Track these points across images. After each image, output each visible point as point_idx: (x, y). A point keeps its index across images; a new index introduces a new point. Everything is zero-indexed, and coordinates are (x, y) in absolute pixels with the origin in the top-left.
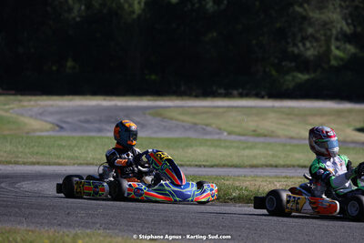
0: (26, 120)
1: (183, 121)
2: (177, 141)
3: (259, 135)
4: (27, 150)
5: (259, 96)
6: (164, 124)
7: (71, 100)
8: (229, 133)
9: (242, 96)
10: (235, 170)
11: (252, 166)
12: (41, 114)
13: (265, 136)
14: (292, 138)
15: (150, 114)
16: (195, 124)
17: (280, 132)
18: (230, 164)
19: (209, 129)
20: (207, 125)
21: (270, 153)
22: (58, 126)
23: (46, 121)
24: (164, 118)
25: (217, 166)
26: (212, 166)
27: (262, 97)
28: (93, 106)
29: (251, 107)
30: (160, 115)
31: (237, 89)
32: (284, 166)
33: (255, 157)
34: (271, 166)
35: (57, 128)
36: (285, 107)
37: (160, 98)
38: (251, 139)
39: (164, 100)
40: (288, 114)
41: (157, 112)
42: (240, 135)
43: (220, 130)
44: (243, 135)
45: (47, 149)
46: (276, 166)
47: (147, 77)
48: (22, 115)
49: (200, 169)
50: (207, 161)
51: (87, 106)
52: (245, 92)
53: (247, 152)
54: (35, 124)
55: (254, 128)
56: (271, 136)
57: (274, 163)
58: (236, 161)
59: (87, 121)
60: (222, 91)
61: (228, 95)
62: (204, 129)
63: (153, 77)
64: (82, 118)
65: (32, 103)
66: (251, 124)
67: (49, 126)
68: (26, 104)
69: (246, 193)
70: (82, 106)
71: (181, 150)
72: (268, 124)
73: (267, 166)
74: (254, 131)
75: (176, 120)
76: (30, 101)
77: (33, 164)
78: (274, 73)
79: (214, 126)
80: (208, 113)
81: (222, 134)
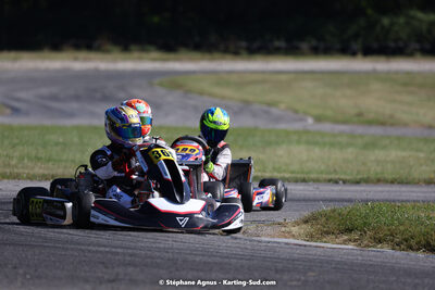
3: (370, 123)
5: (345, 50)
6: (192, 102)
8: (318, 119)
13: (383, 124)
15: (161, 85)
16: (247, 103)
17: (405, 117)
20: (269, 105)
22: (7, 106)
24: (188, 92)
25: (367, 181)
27: (354, 54)
28: (58, 71)
30: (180, 86)
35: (8, 111)
36: (397, 72)
38: (360, 130)
40: (405, 85)
41: (174, 82)
42: (336, 121)
43: (298, 115)
44: (345, 122)
47: (147, 19)
51: (47, 70)
56: (392, 125)
59: (54, 98)
61: (292, 50)
62: (267, 112)
63: (156, 19)
64: (44, 91)
74: (360, 115)
75: (211, 95)
79: (283, 106)
80: (263, 82)
81: (304, 120)
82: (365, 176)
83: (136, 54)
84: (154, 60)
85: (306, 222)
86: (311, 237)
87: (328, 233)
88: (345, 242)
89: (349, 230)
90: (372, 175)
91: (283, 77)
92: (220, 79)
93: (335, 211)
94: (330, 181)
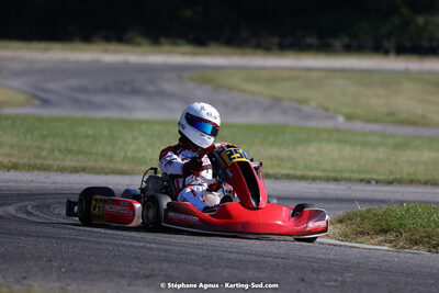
1: (253, 93)
3: (402, 123)
5: (378, 48)
8: (349, 118)
13: (414, 124)
16: (277, 100)
19: (305, 108)
20: (301, 102)
22: (36, 97)
24: (218, 87)
27: (386, 53)
30: (210, 81)
35: (37, 102)
38: (391, 129)
41: (203, 76)
42: (368, 120)
43: (328, 113)
44: (376, 121)
56: (425, 125)
59: (83, 90)
61: (324, 48)
62: (298, 110)
64: (74, 82)
66: (377, 100)
67: (21, 97)
74: (392, 114)
75: (241, 90)
79: (313, 104)
81: (334, 118)
82: (399, 176)
83: (166, 48)
84: (184, 54)
85: (341, 221)
86: (346, 237)
87: (362, 233)
88: (380, 243)
89: (385, 231)
90: (406, 177)
91: (314, 75)
92: (251, 74)
93: (370, 211)
94: (362, 180)
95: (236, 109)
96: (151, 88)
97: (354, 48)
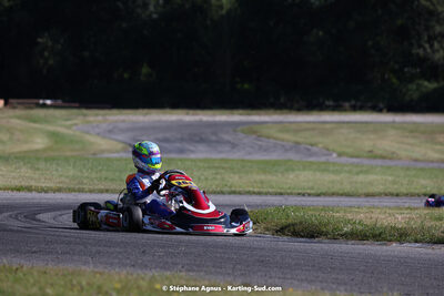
0: (92, 139)
1: (283, 140)
2: (275, 163)
3: (375, 157)
4: (94, 175)
5: (376, 109)
6: (260, 143)
7: (147, 114)
8: (340, 155)
9: (354, 109)
10: (347, 199)
11: (367, 195)
12: (110, 131)
13: (383, 157)
14: (416, 160)
15: (243, 131)
16: (297, 143)
17: (403, 154)
18: (341, 192)
19: (314, 149)
20: (312, 145)
21: (390, 178)
22: (130, 145)
23: (116, 140)
24: (259, 137)
25: (325, 194)
26: (319, 195)
27: (380, 111)
28: (172, 122)
29: (366, 123)
30: (255, 132)
31: (349, 101)
32: (406, 195)
33: (371, 183)
34: (392, 195)
37: (254, 112)
38: (366, 162)
39: (259, 115)
40: (412, 131)
41: (251, 129)
42: (352, 157)
43: (328, 151)
44: (357, 157)
45: (117, 174)
46: (397, 195)
47: (239, 86)
48: (88, 133)
49: (304, 198)
50: (312, 188)
51: (167, 122)
52: (359, 104)
53: (361, 178)
54: (103, 144)
55: (370, 149)
56: (391, 159)
57: (395, 192)
58: (347, 188)
60: (331, 103)
61: (337, 108)
62: (308, 150)
63: (246, 86)
64: (161, 135)
65: (100, 118)
66: (367, 143)
67: (120, 146)
68: (91, 119)
69: (360, 228)
70: (159, 121)
71: (280, 175)
72: (387, 144)
73: (386, 195)
74: (370, 152)
75: (275, 138)
76: (97, 115)
77: (101, 191)
78: (394, 80)
79: (320, 146)
80: (313, 129)
81: (331, 155)
83: (241, 111)
84: (241, 115)
92: (284, 126)
95: (265, 150)
96: (214, 138)
97: (357, 108)
